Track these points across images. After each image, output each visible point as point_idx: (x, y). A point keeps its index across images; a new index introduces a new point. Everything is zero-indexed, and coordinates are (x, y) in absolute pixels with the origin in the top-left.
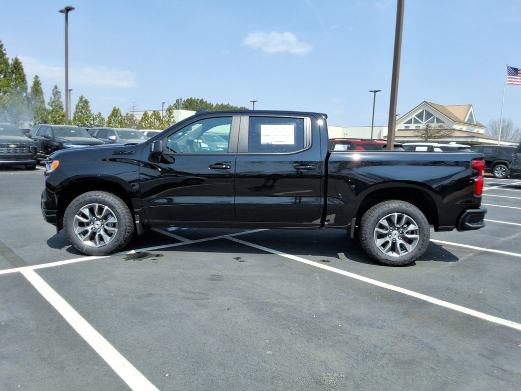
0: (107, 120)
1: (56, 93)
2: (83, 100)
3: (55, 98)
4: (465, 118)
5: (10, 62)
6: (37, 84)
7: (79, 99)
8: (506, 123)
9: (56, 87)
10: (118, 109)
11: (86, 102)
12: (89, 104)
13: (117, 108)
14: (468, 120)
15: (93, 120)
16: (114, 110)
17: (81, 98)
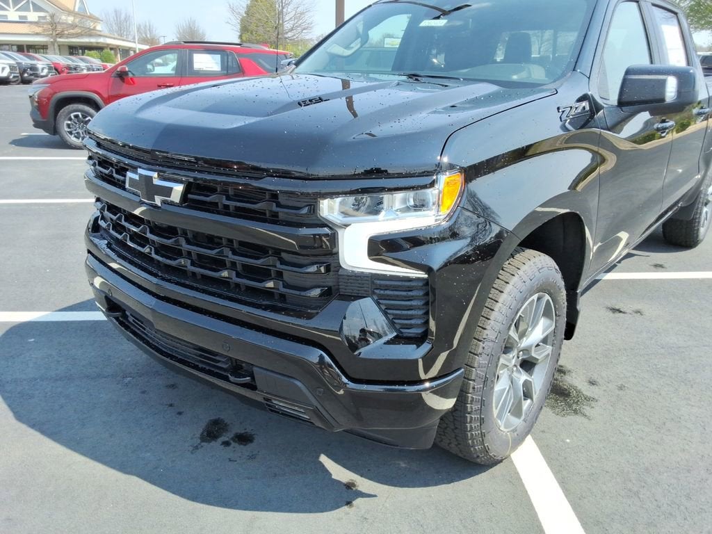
4: (75, 6)
8: (123, 17)
14: (79, 8)
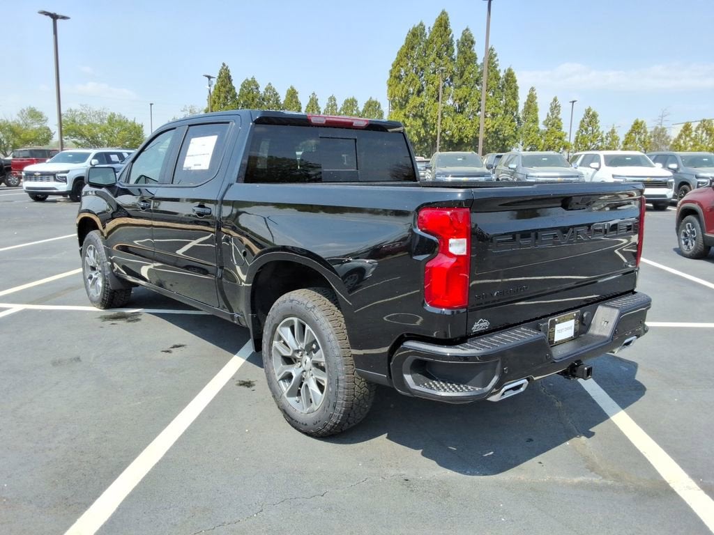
0: (622, 139)
1: (555, 107)
2: (591, 113)
3: (552, 115)
5: (502, 74)
6: (532, 99)
7: (584, 113)
9: (555, 100)
10: (642, 122)
11: (594, 116)
12: (598, 118)
13: (640, 121)
15: (602, 140)
16: (636, 123)
17: (588, 111)
